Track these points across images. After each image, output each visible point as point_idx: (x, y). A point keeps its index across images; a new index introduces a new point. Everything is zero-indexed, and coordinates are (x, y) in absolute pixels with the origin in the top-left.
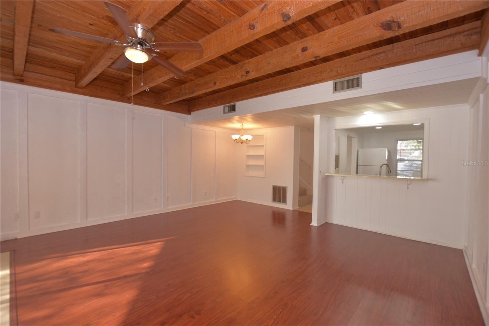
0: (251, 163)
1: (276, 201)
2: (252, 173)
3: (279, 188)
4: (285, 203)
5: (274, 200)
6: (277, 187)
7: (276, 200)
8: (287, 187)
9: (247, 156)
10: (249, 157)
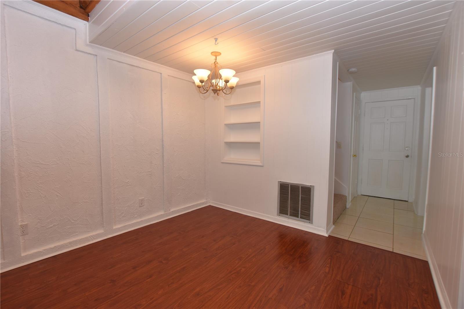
0: (234, 138)
1: (287, 215)
2: (234, 157)
3: (295, 188)
4: (309, 220)
5: (283, 211)
6: (290, 186)
7: (287, 211)
8: (314, 186)
9: (225, 124)
10: (232, 127)
